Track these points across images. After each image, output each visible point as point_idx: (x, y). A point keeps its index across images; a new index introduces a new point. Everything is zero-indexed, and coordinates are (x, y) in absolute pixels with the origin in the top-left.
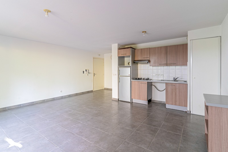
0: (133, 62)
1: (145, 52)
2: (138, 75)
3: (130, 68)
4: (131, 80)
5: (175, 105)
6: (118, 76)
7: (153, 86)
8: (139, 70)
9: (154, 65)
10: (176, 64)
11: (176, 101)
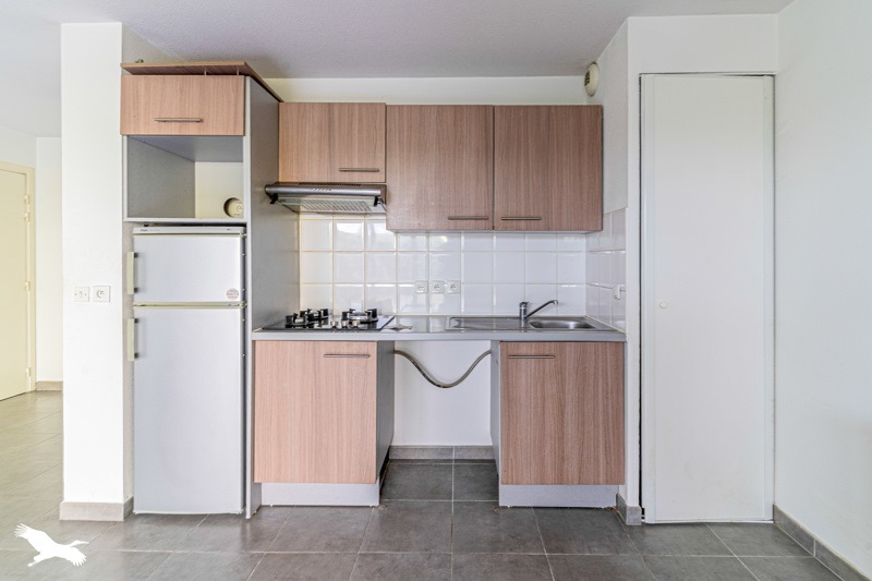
0: (261, 189)
1: (356, 126)
2: (303, 287)
3: (238, 240)
4: (251, 336)
5: (560, 480)
6: (129, 304)
7: (397, 357)
8: (303, 256)
9: (415, 223)
10: (541, 223)
11: (562, 459)
